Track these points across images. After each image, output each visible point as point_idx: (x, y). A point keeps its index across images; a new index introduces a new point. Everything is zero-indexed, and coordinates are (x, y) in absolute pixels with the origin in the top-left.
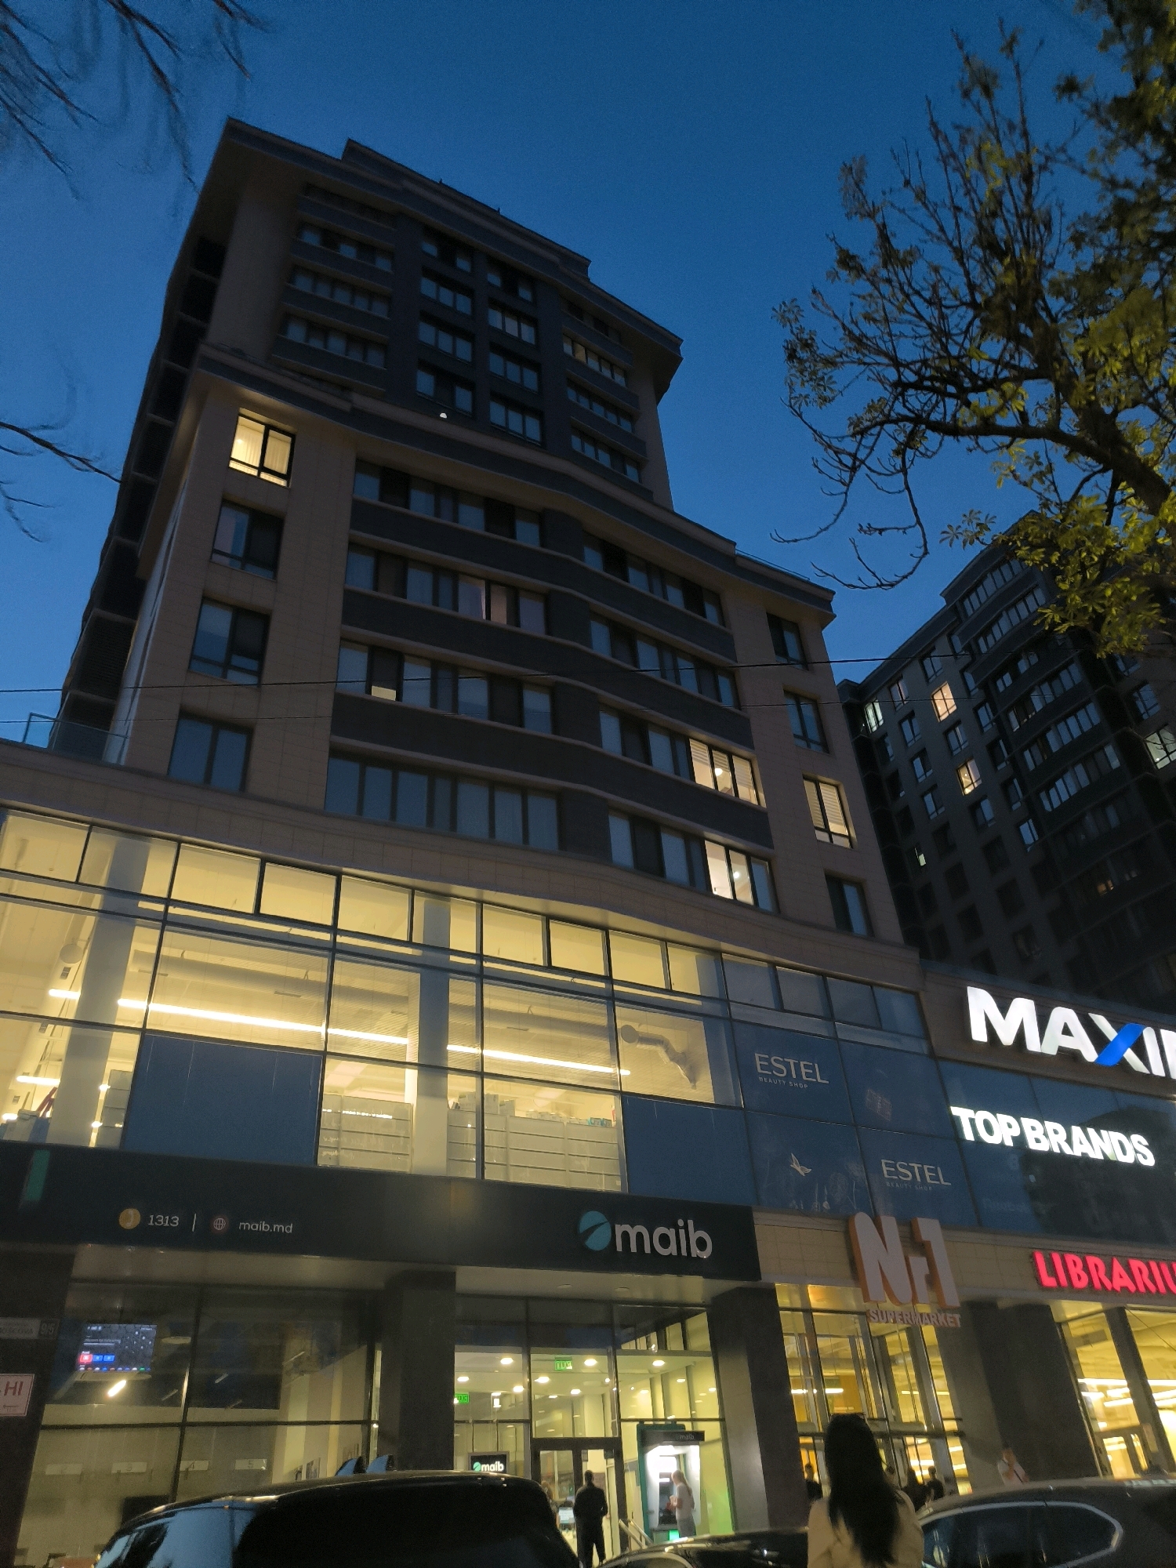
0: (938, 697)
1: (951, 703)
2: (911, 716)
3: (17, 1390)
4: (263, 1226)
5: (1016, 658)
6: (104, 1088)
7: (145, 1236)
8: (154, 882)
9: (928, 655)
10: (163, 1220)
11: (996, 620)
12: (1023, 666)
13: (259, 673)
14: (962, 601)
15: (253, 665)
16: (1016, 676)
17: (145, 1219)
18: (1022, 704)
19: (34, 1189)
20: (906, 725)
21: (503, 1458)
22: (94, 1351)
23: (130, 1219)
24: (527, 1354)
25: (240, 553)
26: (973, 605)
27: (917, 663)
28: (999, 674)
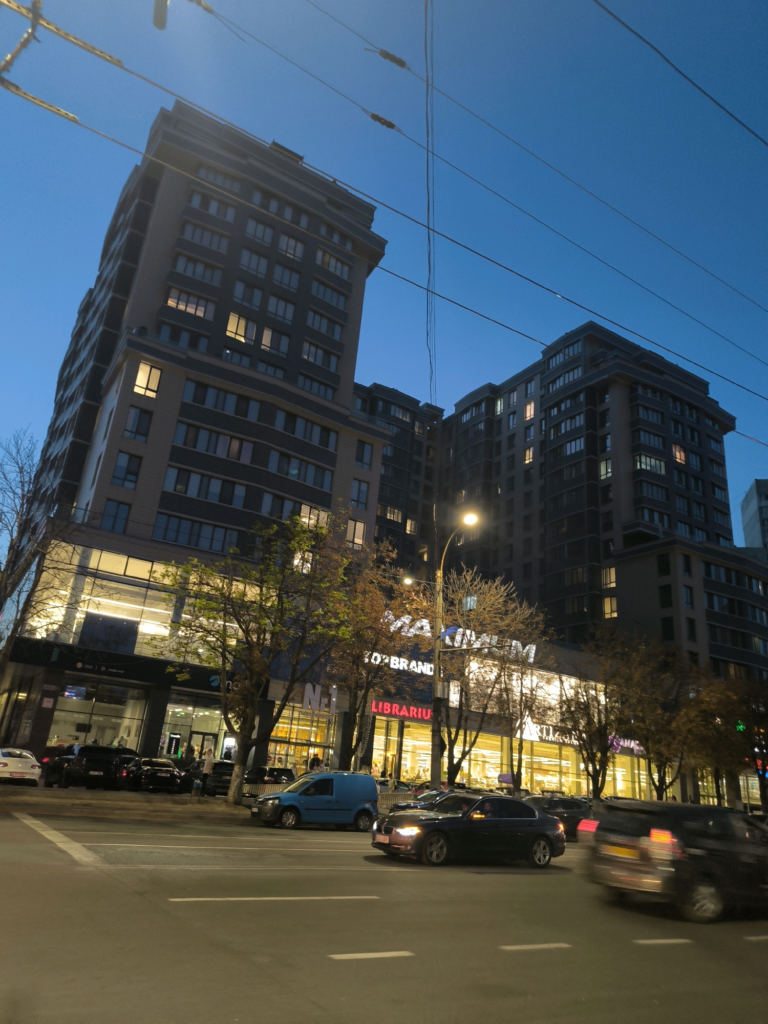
0: (528, 407)
1: (532, 413)
2: (514, 413)
3: (49, 702)
4: (115, 671)
5: (561, 401)
6: (75, 626)
7: (83, 670)
8: (93, 564)
9: (530, 382)
10: (88, 667)
11: (558, 377)
12: (563, 407)
13: (135, 482)
14: (549, 359)
15: (133, 478)
16: (559, 410)
17: (84, 665)
18: (557, 427)
19: (55, 657)
20: (511, 417)
21: (180, 735)
22: (69, 692)
23: (79, 665)
24: (194, 708)
25: (134, 430)
26: (554, 363)
27: (524, 385)
28: (553, 407)
